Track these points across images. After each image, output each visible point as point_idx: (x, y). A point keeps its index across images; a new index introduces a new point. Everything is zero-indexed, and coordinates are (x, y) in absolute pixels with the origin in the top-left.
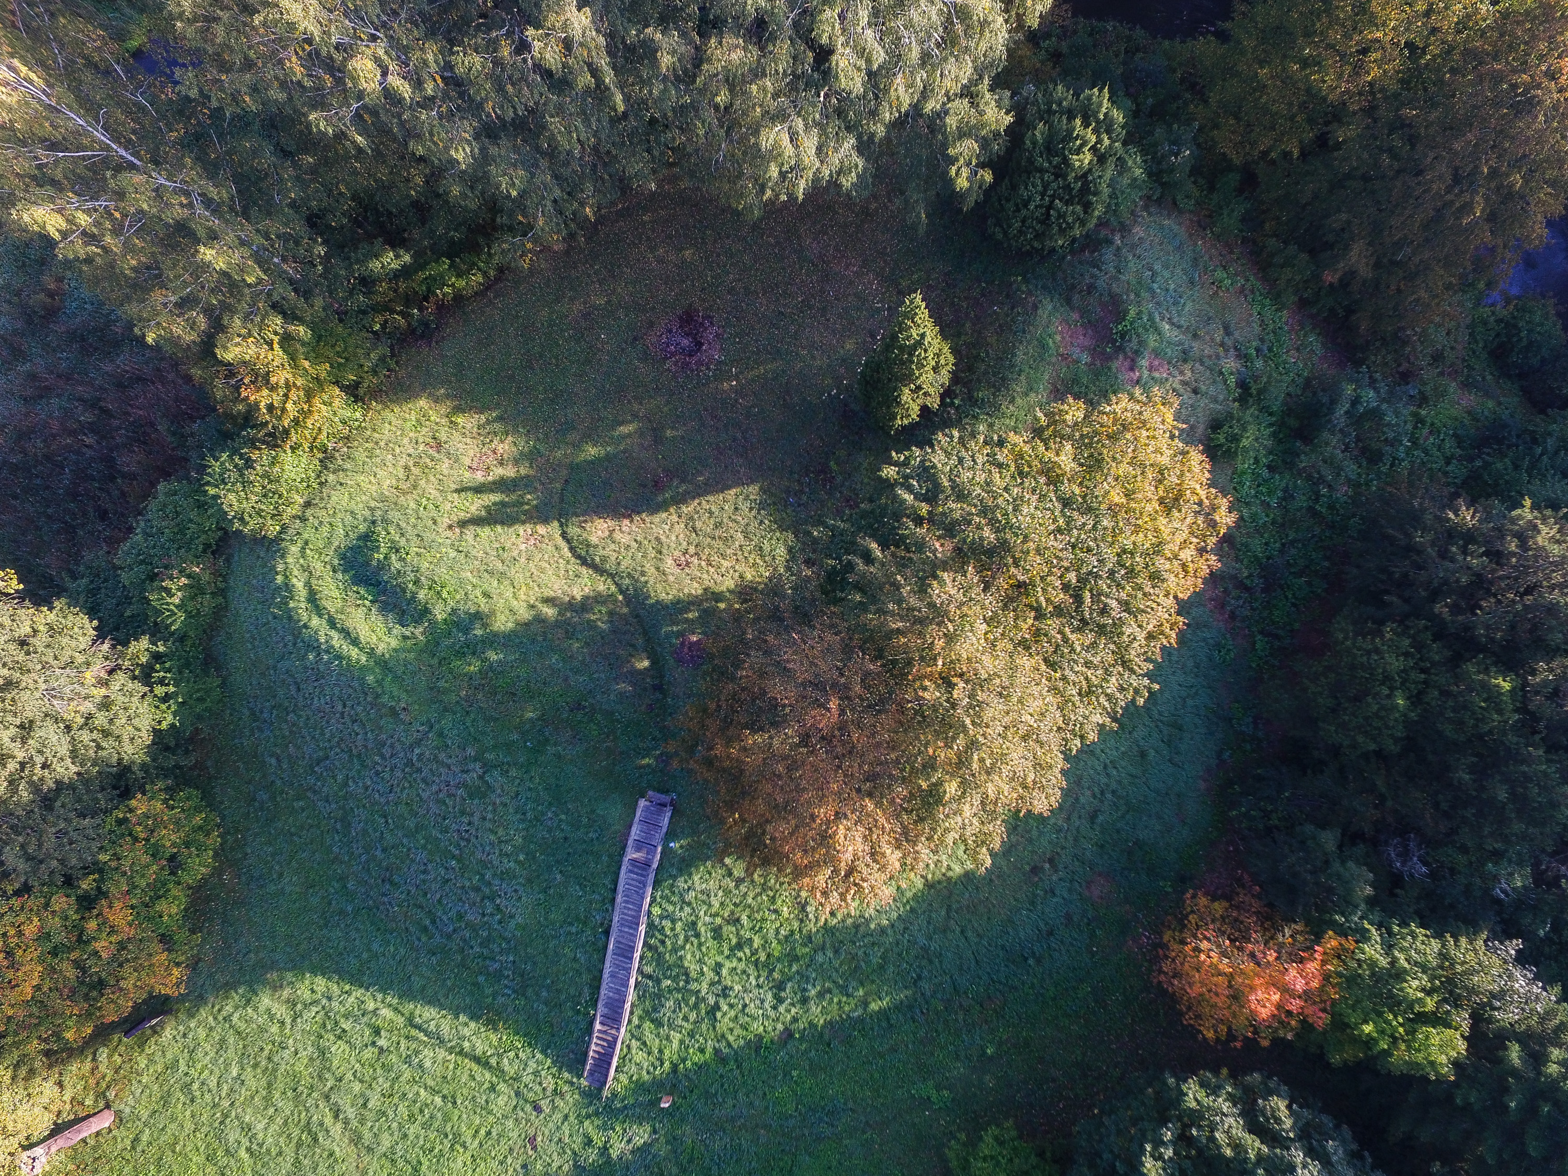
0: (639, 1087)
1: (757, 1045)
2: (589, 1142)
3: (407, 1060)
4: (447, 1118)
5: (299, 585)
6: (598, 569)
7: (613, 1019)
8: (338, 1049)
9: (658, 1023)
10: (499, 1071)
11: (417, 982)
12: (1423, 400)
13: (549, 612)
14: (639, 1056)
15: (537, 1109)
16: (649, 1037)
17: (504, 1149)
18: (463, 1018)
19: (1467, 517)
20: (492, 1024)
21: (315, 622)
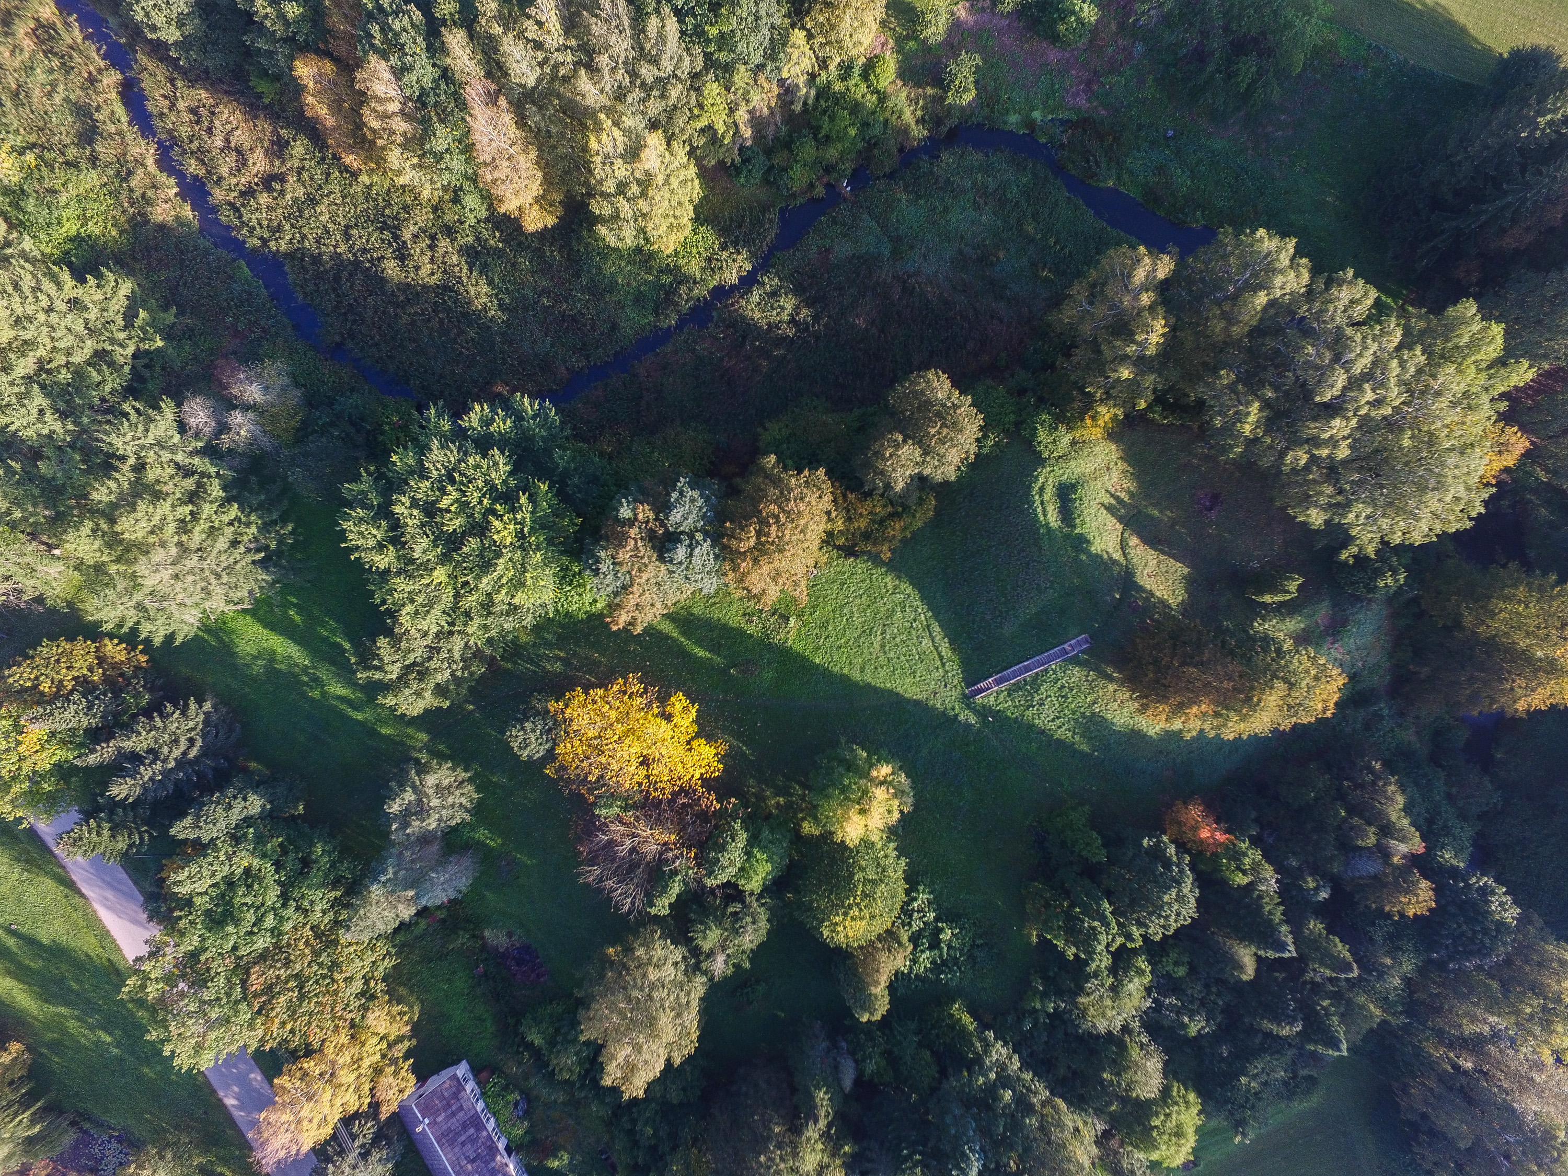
0: (984, 706)
1: (1031, 726)
2: (953, 709)
3: (918, 637)
4: (916, 664)
5: (1041, 480)
6: (1125, 555)
7: (998, 682)
8: (899, 614)
9: (1009, 695)
10: (943, 665)
11: (941, 617)
12: (1400, 726)
13: (1105, 556)
14: (992, 699)
15: (946, 686)
16: (1002, 696)
17: (926, 687)
18: (946, 640)
19: (1378, 766)
20: (954, 650)
21: (1037, 497)
